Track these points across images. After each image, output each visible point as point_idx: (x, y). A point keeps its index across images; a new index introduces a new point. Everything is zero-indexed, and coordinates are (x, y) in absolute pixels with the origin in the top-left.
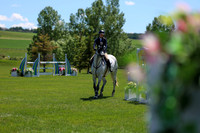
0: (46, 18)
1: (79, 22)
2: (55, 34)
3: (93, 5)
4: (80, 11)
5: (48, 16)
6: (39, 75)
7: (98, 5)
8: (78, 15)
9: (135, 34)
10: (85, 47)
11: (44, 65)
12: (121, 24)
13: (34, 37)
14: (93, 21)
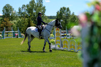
0: (6, 10)
1: (23, 11)
2: (12, 17)
3: (30, 2)
4: (24, 6)
5: (7, 9)
6: (5, 38)
7: (32, 2)
8: (23, 8)
9: (51, 16)
10: (27, 24)
11: (7, 33)
12: (44, 12)
13: (1, 19)
14: (30, 10)
